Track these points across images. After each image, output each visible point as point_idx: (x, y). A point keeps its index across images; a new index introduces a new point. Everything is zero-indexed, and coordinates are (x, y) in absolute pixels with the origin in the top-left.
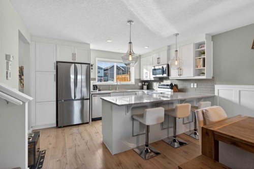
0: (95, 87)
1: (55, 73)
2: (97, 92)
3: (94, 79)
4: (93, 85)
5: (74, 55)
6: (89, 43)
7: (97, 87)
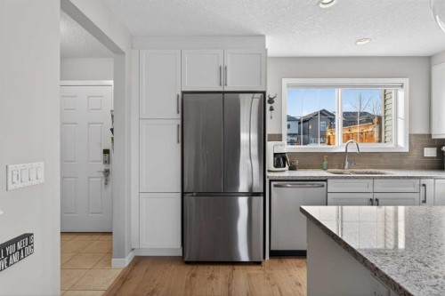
0: (281, 159)
1: (179, 122)
2: (286, 173)
3: (278, 137)
4: (275, 154)
5: (222, 71)
6: (262, 32)
7: (285, 159)
